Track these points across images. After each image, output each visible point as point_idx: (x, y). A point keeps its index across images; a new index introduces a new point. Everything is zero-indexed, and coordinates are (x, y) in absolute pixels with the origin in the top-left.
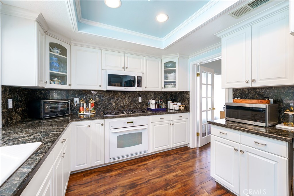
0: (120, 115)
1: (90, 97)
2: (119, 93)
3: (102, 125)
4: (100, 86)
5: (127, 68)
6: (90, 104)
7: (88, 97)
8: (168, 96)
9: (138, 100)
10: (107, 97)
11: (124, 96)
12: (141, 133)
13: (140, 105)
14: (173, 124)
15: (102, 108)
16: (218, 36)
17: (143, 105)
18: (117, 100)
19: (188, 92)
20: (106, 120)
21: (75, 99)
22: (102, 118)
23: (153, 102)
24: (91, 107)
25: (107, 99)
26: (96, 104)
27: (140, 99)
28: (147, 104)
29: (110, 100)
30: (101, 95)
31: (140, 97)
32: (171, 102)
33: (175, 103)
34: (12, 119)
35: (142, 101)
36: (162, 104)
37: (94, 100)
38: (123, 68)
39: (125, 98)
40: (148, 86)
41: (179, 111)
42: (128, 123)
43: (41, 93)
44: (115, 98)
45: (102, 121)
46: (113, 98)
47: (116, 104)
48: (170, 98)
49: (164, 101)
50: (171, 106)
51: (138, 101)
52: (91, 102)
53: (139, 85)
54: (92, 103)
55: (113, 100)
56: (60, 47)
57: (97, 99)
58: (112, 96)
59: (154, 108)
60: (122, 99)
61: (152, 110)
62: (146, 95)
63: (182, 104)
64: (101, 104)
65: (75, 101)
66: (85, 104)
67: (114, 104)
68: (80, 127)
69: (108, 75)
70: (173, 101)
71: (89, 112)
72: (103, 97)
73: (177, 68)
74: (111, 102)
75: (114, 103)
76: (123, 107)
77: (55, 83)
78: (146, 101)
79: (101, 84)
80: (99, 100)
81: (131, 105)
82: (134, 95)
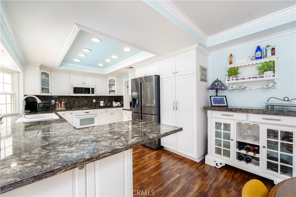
0: (81, 109)
1: (61, 99)
2: (81, 98)
3: (71, 114)
4: (69, 94)
5: (85, 83)
6: (62, 104)
7: (60, 99)
8: (113, 98)
9: (93, 101)
10: (73, 99)
11: (84, 99)
12: (94, 118)
13: (94, 104)
14: (113, 114)
16: (128, 73)
17: (97, 104)
18: (79, 101)
19: (123, 96)
20: (73, 111)
21: (52, 101)
22: (71, 110)
23: (102, 102)
24: (63, 105)
25: (73, 101)
26: (65, 104)
27: (94, 101)
28: (99, 103)
29: (75, 101)
30: (68, 99)
31: (94, 99)
32: (115, 102)
33: (117, 103)
36: (108, 103)
37: (65, 102)
38: (83, 83)
40: (98, 92)
41: (118, 107)
42: (86, 113)
44: (78, 100)
45: (71, 112)
46: (77, 100)
47: (78, 104)
48: (115, 100)
49: (110, 102)
50: (114, 104)
52: (63, 103)
53: (93, 93)
55: (76, 101)
57: (66, 101)
58: (76, 99)
59: (103, 105)
60: (82, 100)
61: (101, 106)
62: (98, 99)
63: (120, 103)
64: (68, 104)
65: (52, 102)
66: (59, 104)
67: (77, 104)
69: (74, 87)
70: (116, 101)
71: (62, 108)
72: (70, 99)
73: (116, 83)
74: (75, 102)
76: (83, 105)
78: (98, 101)
79: (69, 93)
80: (68, 101)
81: (89, 104)
82: (90, 98)
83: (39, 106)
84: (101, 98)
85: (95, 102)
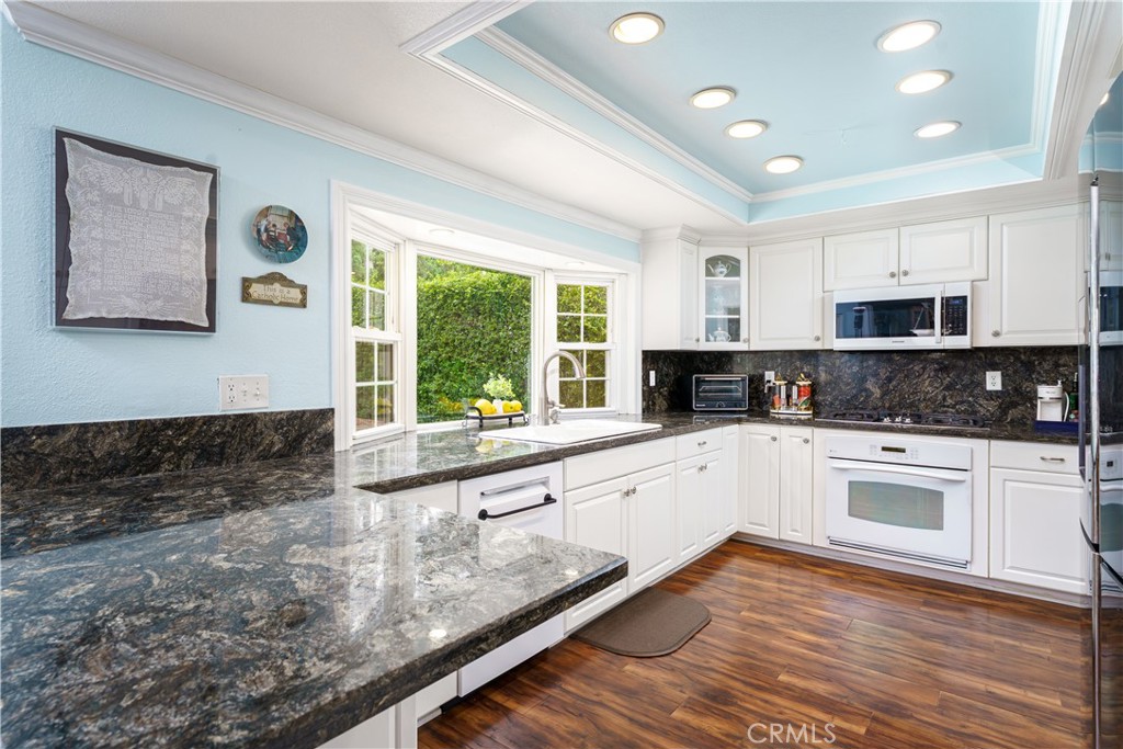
1: (802, 368)
2: (899, 360)
3: (806, 441)
6: (796, 389)
9: (981, 384)
10: (855, 369)
11: (916, 368)
13: (992, 405)
15: (837, 402)
17: (1012, 406)
18: (889, 380)
20: (817, 430)
21: (767, 373)
22: (805, 425)
23: (1047, 392)
24: (799, 396)
26: (816, 390)
27: (994, 381)
28: (1031, 399)
29: (864, 380)
31: (994, 370)
34: (654, 404)
35: (1003, 385)
38: (893, 275)
39: (920, 375)
42: (884, 449)
43: (703, 360)
44: (883, 373)
46: (875, 374)
47: (885, 393)
51: (984, 388)
52: (801, 383)
54: (804, 386)
55: (873, 380)
56: (724, 259)
57: (823, 376)
58: (870, 367)
59: (1058, 419)
60: (906, 376)
61: (1044, 424)
62: (1030, 366)
64: (833, 389)
65: (767, 379)
66: (783, 388)
68: (756, 436)
69: (838, 305)
71: (795, 409)
74: (869, 385)
75: (878, 391)
77: (718, 338)
78: (1026, 386)
79: (819, 334)
80: (829, 377)
81: (949, 401)
82: (961, 363)
83: (697, 392)
84: (1057, 365)
85: (998, 387)
